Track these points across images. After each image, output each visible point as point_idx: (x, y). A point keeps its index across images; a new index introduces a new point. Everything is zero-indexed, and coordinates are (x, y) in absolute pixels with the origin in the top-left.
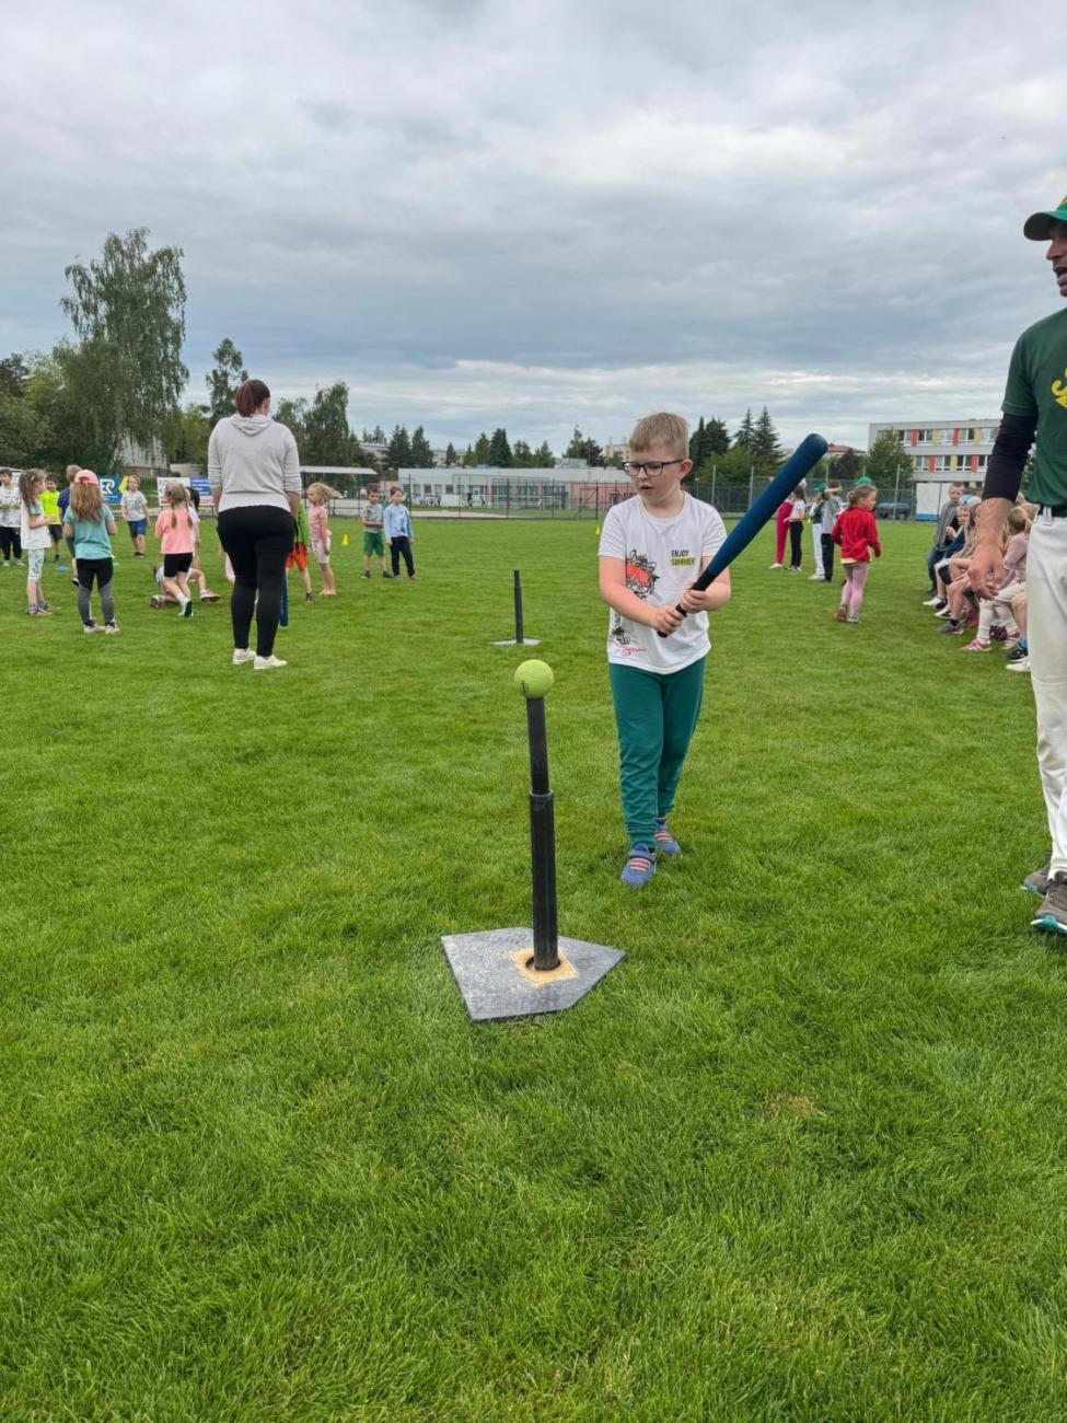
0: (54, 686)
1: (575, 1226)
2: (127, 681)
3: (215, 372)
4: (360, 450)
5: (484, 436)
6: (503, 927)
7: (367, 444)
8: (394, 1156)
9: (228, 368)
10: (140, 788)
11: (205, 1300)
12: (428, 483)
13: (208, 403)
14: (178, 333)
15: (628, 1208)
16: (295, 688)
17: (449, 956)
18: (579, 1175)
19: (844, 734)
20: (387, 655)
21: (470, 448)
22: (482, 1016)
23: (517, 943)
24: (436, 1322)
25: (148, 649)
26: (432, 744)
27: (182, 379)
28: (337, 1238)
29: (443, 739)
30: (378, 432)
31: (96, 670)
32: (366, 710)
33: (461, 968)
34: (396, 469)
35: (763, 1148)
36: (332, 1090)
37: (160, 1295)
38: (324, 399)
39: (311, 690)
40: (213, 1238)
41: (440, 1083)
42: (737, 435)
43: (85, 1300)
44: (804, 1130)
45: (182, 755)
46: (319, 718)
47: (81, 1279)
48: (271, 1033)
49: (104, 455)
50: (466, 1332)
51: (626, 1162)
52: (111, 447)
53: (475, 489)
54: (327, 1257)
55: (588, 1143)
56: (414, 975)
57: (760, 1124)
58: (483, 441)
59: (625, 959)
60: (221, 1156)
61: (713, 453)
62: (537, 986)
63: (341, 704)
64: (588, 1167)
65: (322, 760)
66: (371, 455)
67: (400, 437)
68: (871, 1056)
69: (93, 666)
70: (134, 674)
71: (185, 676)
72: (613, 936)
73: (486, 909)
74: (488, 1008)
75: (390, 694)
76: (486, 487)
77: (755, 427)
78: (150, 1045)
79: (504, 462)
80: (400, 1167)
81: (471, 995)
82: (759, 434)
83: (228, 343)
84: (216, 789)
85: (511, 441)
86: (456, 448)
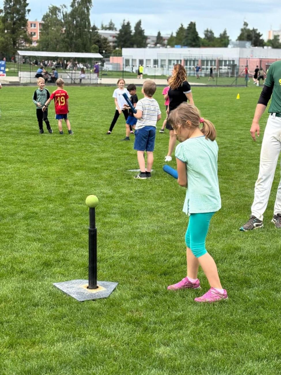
4: (99, 36)
5: (182, 26)
7: (103, 31)
12: (141, 58)
21: (172, 33)
30: (111, 24)
34: (121, 48)
38: (76, 5)
58: (182, 29)
66: (105, 39)
67: (126, 27)
79: (194, 44)
86: (163, 35)
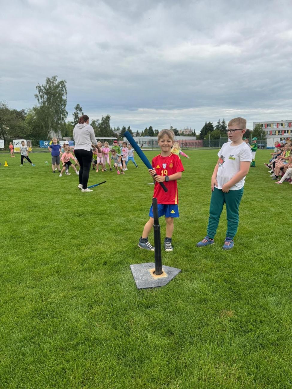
0: (30, 197)
1: (164, 347)
2: (49, 195)
3: (75, 113)
4: (113, 133)
5: (146, 128)
6: (147, 262)
7: (115, 131)
8: (115, 327)
9: (78, 112)
10: (51, 224)
11: (61, 366)
13: (73, 121)
14: (65, 103)
15: (179, 343)
16: (93, 197)
17: (132, 270)
18: (166, 333)
19: (245, 208)
20: (118, 187)
21: (143, 131)
22: (140, 287)
23: (151, 267)
24: (124, 374)
25: (55, 187)
26: (129, 211)
27: (66, 115)
28: (98, 349)
29: (132, 210)
30: (118, 128)
31: (41, 192)
32: (112, 202)
33: (135, 274)
34: (123, 138)
35: (218, 326)
36: (98, 308)
37: (48, 364)
38: (104, 119)
39: (98, 197)
40: (64, 349)
41: (128, 306)
42: (216, 126)
43: (29, 365)
44: (231, 321)
45: (63, 215)
46: (99, 205)
47: (28, 359)
48: (82, 291)
49: (46, 135)
50: (132, 377)
51: (179, 329)
52: (47, 133)
53: (144, 142)
54: (95, 354)
55: (169, 324)
56: (122, 275)
57: (218, 319)
58: (146, 129)
59: (181, 272)
60: (67, 325)
61: (209, 131)
62: (156, 279)
63: (105, 201)
64: (169, 331)
65: (100, 216)
66: (116, 134)
67: (124, 129)
68: (250, 300)
69: (40, 191)
70: (51, 193)
71: (64, 194)
72: (178, 265)
73: (142, 257)
74: (142, 285)
75: (119, 198)
76: (147, 142)
77: (221, 124)
78: (49, 294)
80: (116, 330)
81: (138, 281)
82: (222, 126)
83: (78, 105)
84: (71, 224)
85: (154, 129)
86: (139, 132)
